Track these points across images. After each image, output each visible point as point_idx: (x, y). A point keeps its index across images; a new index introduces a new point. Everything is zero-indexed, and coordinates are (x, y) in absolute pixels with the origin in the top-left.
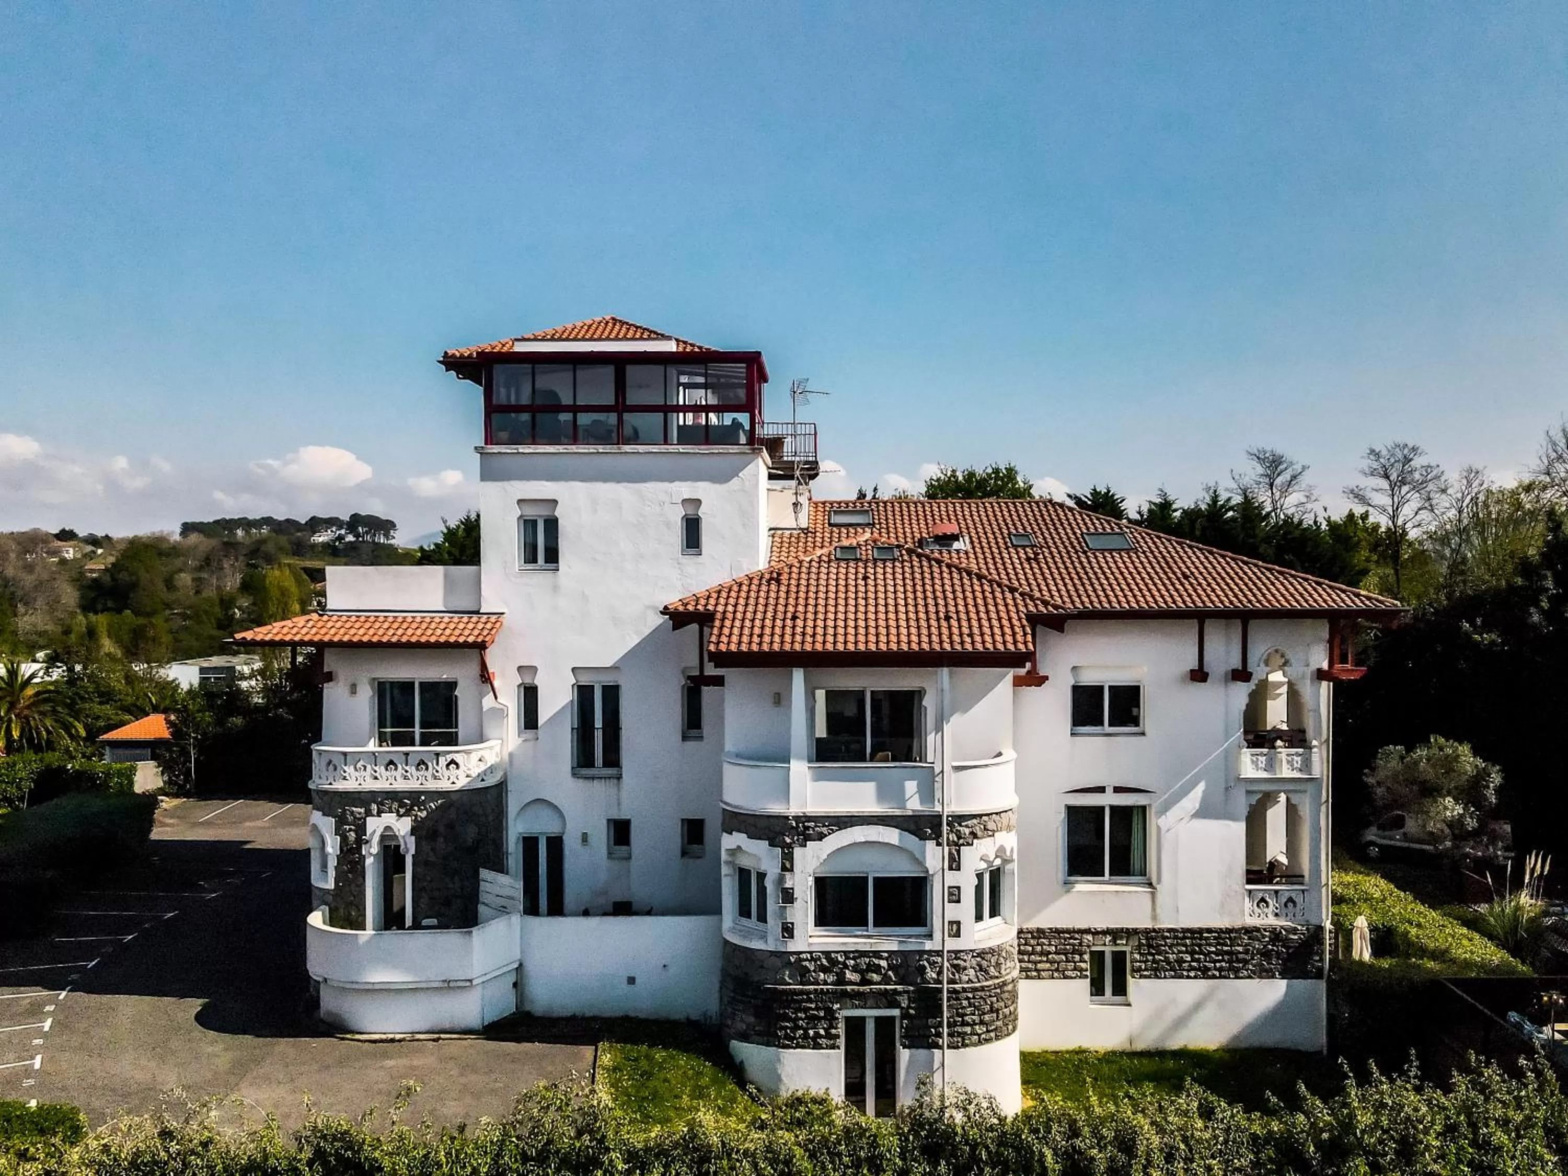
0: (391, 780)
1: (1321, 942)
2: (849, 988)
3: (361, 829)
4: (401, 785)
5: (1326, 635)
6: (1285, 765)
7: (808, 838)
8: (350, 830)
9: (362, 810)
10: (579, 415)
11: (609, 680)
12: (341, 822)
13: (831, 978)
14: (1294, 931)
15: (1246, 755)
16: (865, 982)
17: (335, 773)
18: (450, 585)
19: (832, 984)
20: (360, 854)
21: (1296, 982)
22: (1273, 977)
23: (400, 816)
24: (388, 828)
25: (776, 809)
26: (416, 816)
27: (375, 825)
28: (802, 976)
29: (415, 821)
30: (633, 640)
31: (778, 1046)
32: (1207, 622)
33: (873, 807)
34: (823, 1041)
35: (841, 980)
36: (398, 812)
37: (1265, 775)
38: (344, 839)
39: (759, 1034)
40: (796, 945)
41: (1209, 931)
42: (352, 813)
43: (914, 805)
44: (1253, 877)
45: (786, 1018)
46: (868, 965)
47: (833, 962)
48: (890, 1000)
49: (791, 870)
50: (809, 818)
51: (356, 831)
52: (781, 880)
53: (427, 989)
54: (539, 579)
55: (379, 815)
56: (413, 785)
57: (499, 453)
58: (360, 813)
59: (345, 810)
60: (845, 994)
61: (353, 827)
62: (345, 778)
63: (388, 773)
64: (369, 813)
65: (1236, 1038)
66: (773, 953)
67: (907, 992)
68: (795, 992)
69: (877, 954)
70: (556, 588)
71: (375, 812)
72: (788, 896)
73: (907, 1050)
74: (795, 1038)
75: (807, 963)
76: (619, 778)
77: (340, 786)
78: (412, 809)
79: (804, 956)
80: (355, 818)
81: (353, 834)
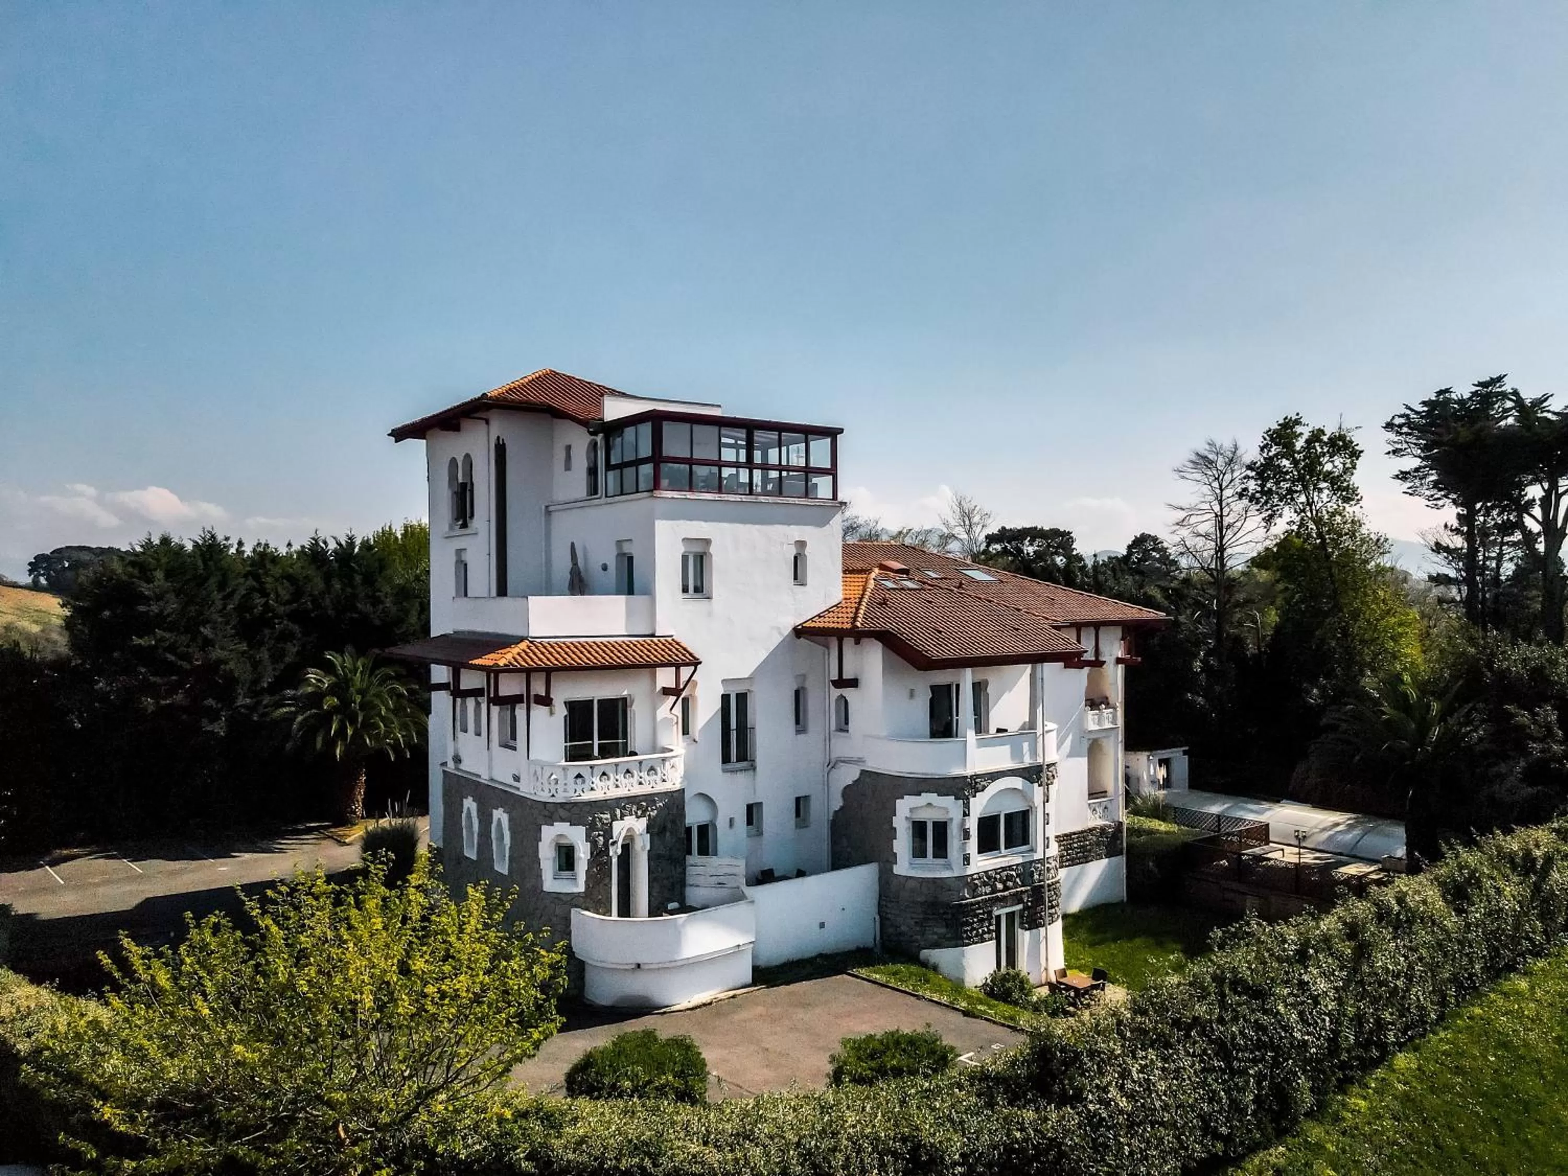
0: (629, 787)
1: (1122, 832)
2: (999, 894)
3: (608, 833)
4: (637, 790)
5: (1120, 635)
6: (1106, 721)
7: (977, 791)
8: (599, 835)
9: (608, 816)
10: (723, 469)
11: (741, 689)
12: (591, 828)
13: (988, 889)
14: (1110, 827)
15: (1091, 715)
16: (1006, 888)
17: (583, 786)
18: (630, 613)
19: (990, 894)
20: (608, 855)
21: (1113, 858)
22: (1102, 858)
23: (638, 817)
24: (630, 830)
25: (957, 771)
26: (649, 815)
27: (620, 829)
28: (974, 891)
29: (649, 820)
30: (763, 655)
31: (963, 946)
32: (1083, 629)
33: (1009, 765)
34: (986, 936)
35: (994, 890)
36: (636, 813)
37: (1097, 728)
38: (594, 843)
39: (949, 939)
40: (971, 870)
41: (1074, 834)
42: (601, 819)
43: (1027, 761)
44: (1092, 795)
45: (967, 924)
46: (1007, 876)
47: (989, 877)
48: (1017, 898)
49: (969, 815)
50: (978, 776)
51: (604, 836)
52: (963, 823)
53: (659, 969)
54: (697, 606)
55: (622, 819)
56: (646, 790)
57: (673, 498)
58: (606, 819)
59: (594, 818)
60: (998, 899)
61: (601, 833)
62: (592, 789)
63: (627, 781)
64: (614, 818)
65: (1085, 903)
66: (958, 878)
67: (1026, 891)
68: (972, 904)
69: (1010, 868)
70: (710, 614)
71: (619, 816)
72: (966, 835)
73: (1028, 932)
74: (972, 937)
75: (976, 882)
76: (754, 768)
77: (587, 796)
78: (647, 810)
79: (975, 876)
80: (603, 823)
81: (601, 838)
